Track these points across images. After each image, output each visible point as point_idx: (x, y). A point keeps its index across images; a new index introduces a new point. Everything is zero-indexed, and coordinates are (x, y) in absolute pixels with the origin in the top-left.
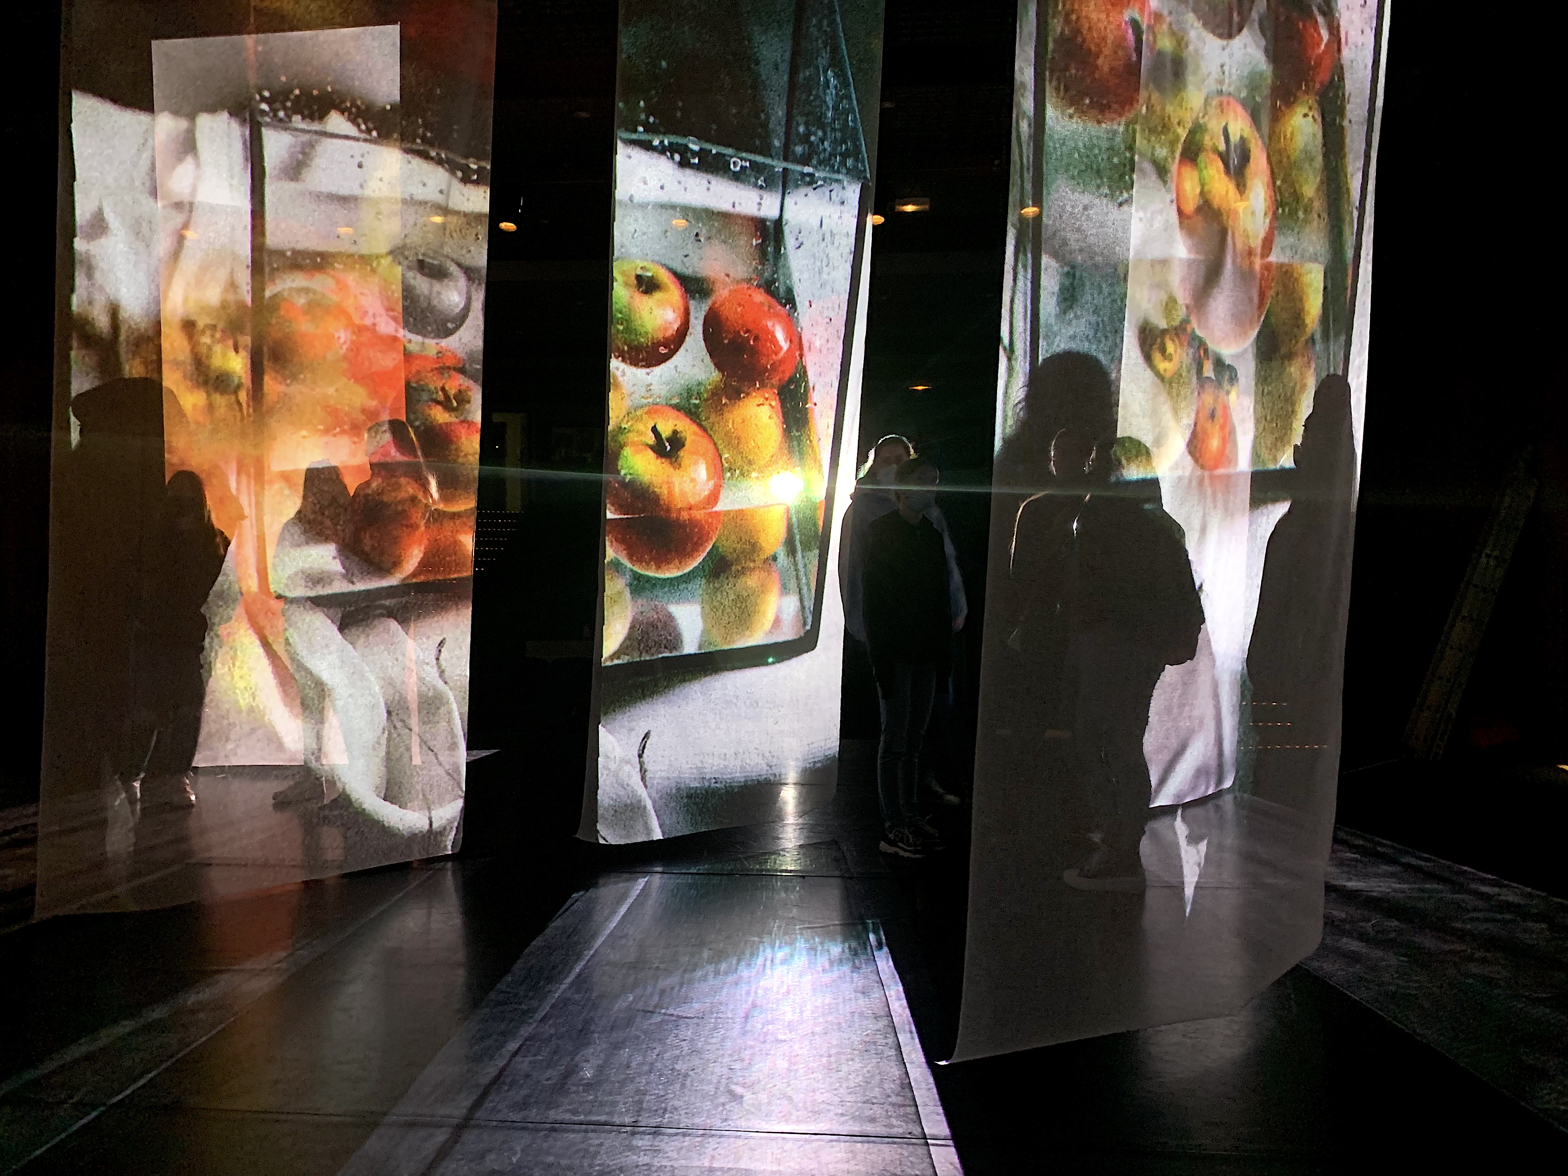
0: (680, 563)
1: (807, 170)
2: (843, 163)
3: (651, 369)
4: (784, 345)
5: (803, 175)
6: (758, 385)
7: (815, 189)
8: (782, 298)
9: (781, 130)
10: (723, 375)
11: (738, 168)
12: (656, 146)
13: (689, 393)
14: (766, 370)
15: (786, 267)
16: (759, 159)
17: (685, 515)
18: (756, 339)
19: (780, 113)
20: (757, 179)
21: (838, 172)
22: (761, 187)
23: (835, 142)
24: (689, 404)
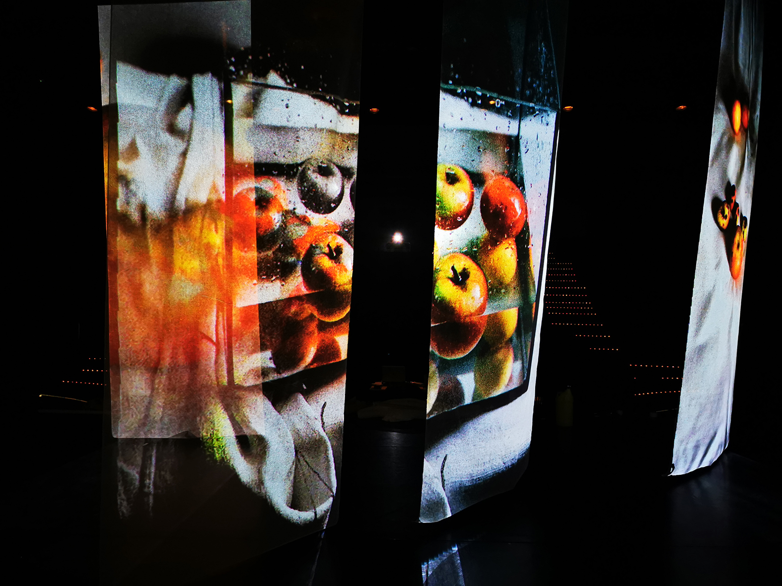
0: (464, 350)
1: (531, 105)
2: (548, 100)
3: (452, 230)
4: (519, 211)
5: (530, 108)
6: (506, 237)
7: (534, 116)
8: (518, 183)
9: (520, 82)
10: (490, 232)
11: (499, 106)
12: (459, 93)
13: (472, 244)
14: (511, 227)
15: (521, 164)
16: (510, 99)
17: (467, 319)
18: (506, 208)
19: (520, 70)
20: (508, 111)
21: (546, 106)
22: (510, 117)
23: (545, 88)
24: (472, 251)
